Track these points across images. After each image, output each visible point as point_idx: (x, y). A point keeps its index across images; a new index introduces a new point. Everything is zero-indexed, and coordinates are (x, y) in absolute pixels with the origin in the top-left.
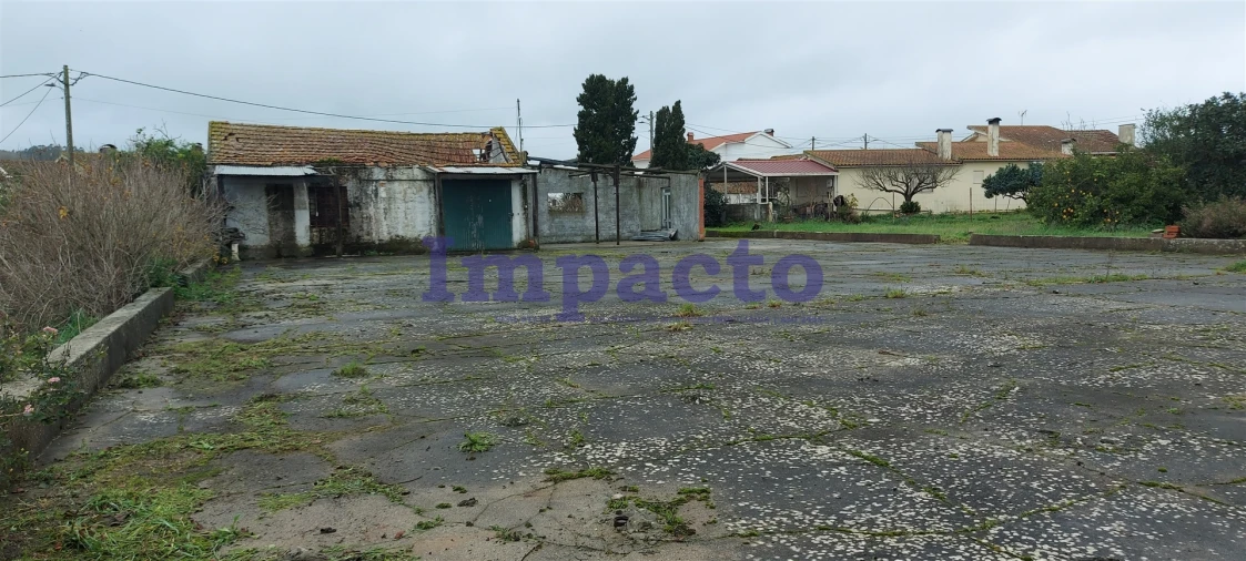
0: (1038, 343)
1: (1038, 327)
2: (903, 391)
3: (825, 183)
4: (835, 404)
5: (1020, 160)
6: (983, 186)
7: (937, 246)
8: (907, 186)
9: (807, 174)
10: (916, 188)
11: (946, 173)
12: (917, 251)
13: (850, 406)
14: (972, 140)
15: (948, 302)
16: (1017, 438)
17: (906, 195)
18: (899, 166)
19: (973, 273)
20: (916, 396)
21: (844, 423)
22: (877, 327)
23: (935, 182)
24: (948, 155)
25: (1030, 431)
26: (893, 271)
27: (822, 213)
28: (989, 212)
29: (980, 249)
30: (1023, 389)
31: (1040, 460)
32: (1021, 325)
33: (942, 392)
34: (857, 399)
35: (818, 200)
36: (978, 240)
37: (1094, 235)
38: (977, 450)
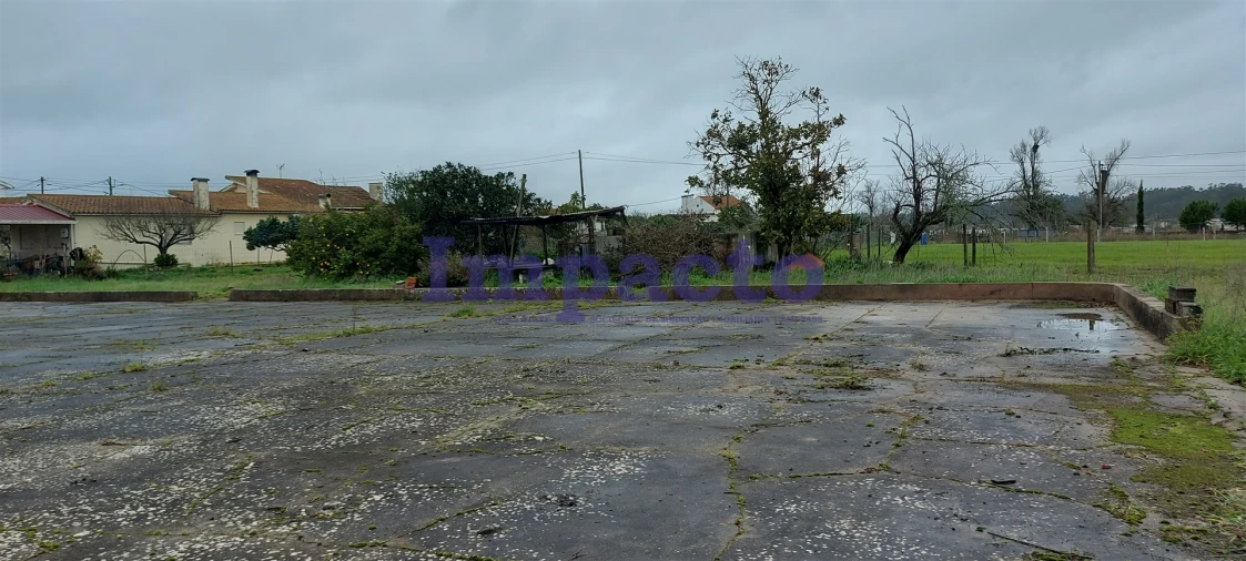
0: (281, 408)
1: (284, 390)
2: (125, 489)
3: (58, 233)
4: (35, 522)
5: (281, 213)
6: (244, 238)
7: (194, 303)
8: (161, 237)
9: (33, 222)
10: (172, 239)
11: (204, 224)
12: (170, 311)
13: (55, 521)
14: (232, 190)
15: (194, 371)
16: (243, 522)
17: (160, 246)
18: (152, 216)
19: (227, 334)
20: (140, 492)
21: (42, 546)
22: (105, 412)
23: (193, 233)
24: (205, 205)
25: (256, 510)
26: (137, 337)
27: (55, 267)
28: (252, 265)
29: (240, 305)
30: (258, 464)
31: (263, 543)
32: (266, 390)
33: (170, 483)
34: (65, 510)
35: (51, 252)
36: (238, 296)
37: (348, 287)
38: (199, 546)
